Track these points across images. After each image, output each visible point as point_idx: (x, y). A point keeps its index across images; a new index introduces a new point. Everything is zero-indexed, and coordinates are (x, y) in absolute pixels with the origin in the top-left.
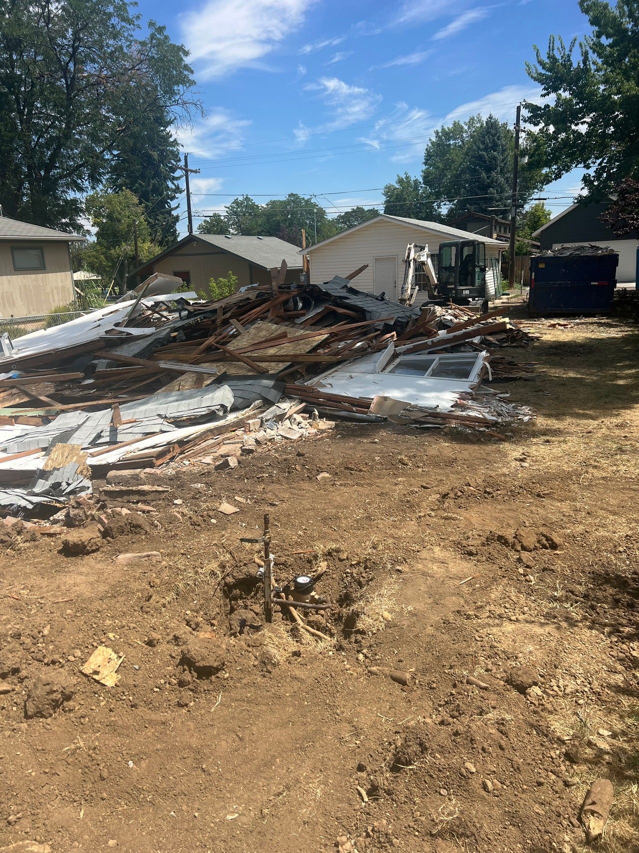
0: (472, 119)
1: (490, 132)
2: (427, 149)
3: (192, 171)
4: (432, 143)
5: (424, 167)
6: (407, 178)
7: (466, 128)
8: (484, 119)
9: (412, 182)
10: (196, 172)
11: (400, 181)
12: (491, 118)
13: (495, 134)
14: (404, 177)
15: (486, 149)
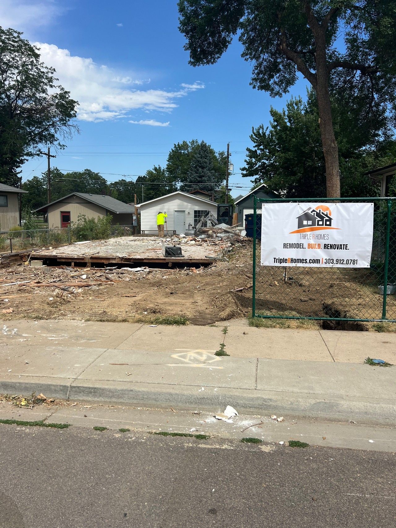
0: (193, 141)
1: (202, 149)
2: (170, 154)
3: (52, 156)
4: (173, 151)
5: (168, 163)
6: (160, 168)
7: (190, 145)
8: (200, 142)
9: (162, 170)
10: (53, 157)
11: (155, 169)
12: (203, 142)
13: (206, 151)
14: (158, 167)
15: (201, 158)
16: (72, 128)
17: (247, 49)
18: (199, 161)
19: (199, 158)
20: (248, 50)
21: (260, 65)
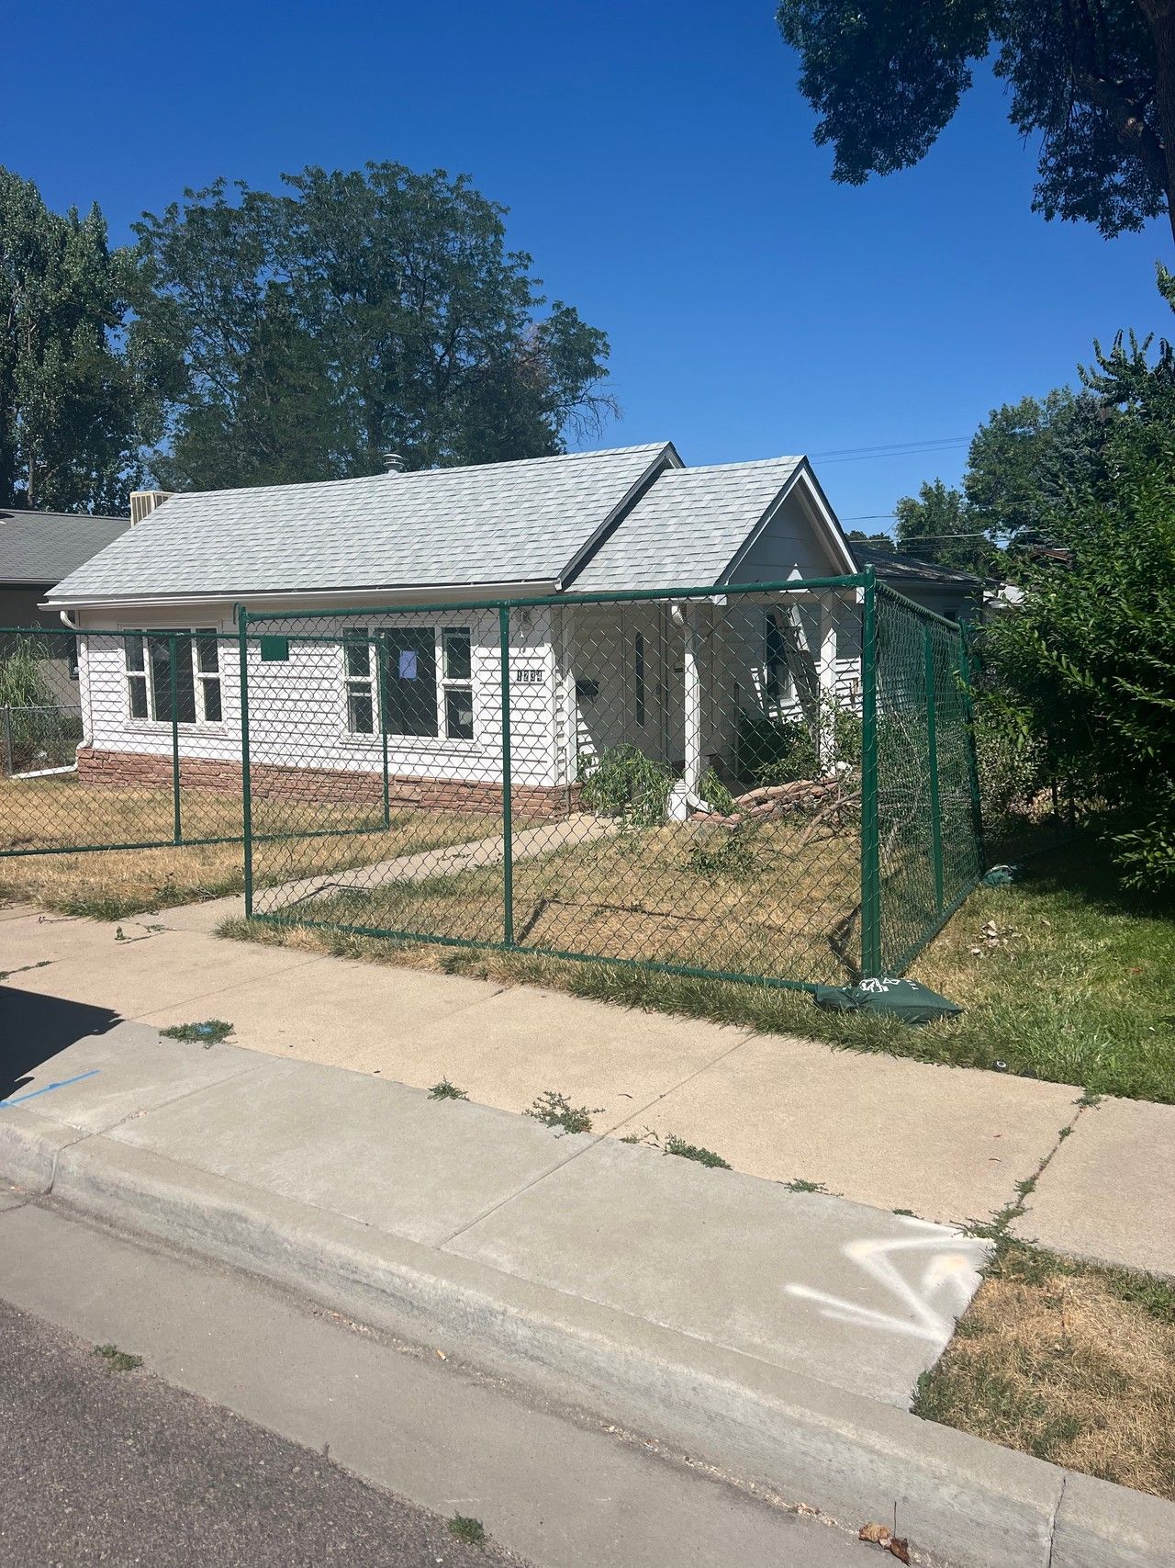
0: (1055, 394)
2: (974, 443)
4: (984, 432)
5: (969, 471)
6: (938, 487)
7: (1043, 408)
9: (946, 494)
11: (927, 493)
14: (933, 486)
16: (603, 404)
17: (1028, 94)
18: (1067, 458)
19: (1067, 447)
20: (1030, 98)
21: (1070, 136)
